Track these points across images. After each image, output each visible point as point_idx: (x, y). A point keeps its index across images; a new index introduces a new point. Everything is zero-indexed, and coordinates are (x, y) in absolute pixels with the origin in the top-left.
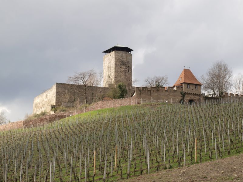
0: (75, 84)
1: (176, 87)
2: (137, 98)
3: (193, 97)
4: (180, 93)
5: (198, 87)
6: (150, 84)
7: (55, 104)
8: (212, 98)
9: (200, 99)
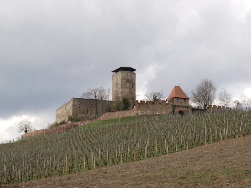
0: (88, 98)
1: (168, 101)
2: (136, 110)
3: (182, 109)
4: (171, 106)
5: (186, 100)
6: (148, 98)
7: (72, 115)
8: (198, 109)
9: (188, 110)
